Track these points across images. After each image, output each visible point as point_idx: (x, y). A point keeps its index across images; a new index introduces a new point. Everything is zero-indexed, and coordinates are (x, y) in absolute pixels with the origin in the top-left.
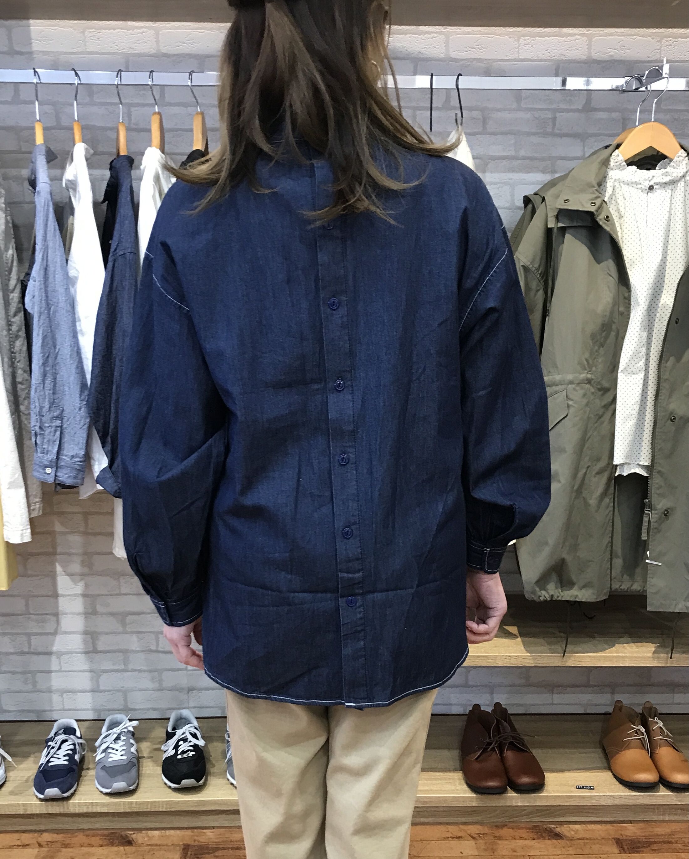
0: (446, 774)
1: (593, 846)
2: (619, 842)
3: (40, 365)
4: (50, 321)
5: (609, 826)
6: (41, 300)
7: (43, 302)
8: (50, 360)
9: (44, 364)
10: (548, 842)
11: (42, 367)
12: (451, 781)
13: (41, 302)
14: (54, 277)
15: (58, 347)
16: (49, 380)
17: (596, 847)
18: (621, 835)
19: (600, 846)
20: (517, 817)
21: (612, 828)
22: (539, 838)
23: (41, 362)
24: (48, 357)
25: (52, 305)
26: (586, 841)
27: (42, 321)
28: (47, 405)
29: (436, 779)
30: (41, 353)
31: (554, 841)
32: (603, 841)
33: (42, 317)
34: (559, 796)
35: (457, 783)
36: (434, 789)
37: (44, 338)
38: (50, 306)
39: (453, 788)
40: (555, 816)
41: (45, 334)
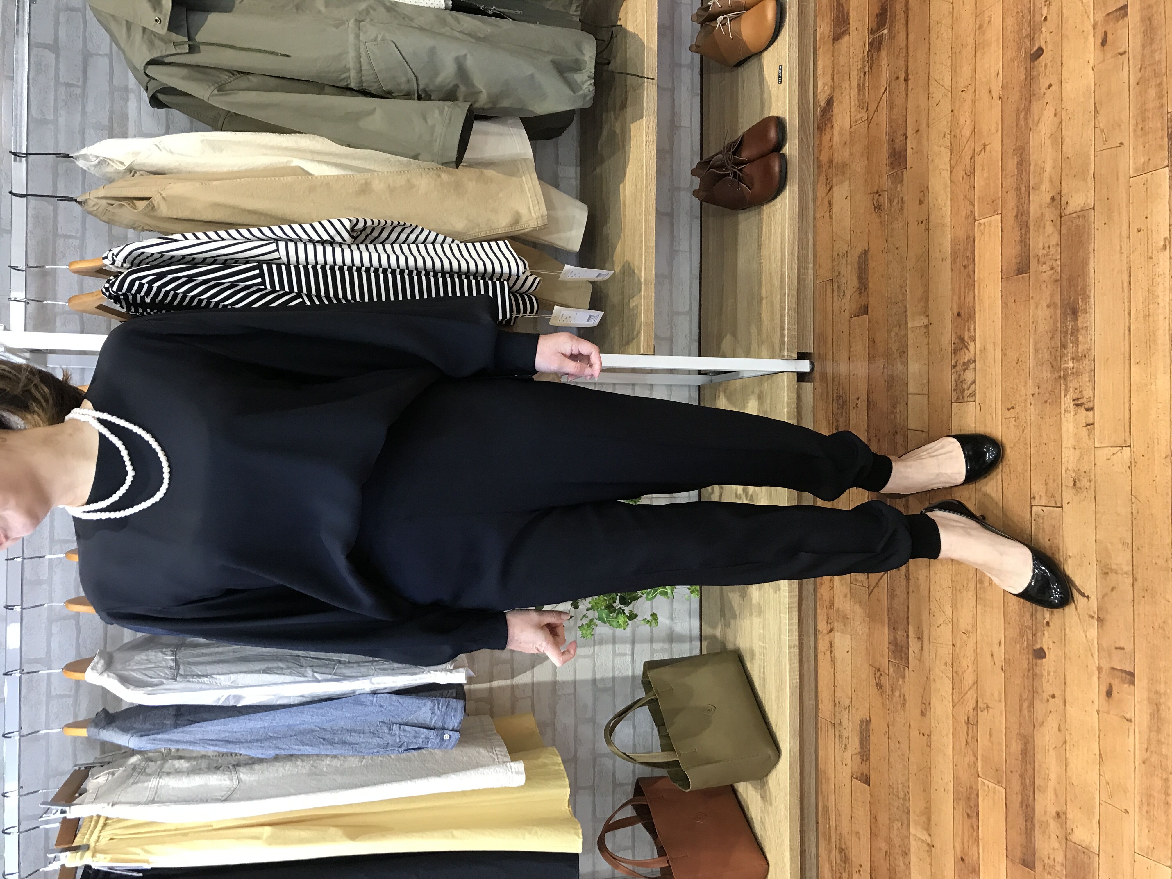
0: (764, 223)
1: (841, 64)
2: (837, 38)
3: (332, 747)
4: (284, 737)
5: (820, 52)
6: (261, 747)
7: (263, 745)
8: (327, 736)
9: (332, 743)
10: (836, 110)
11: (335, 745)
12: (772, 215)
13: (263, 747)
14: (236, 732)
15: (313, 727)
16: (349, 738)
17: (842, 60)
18: (829, 37)
19: (841, 56)
20: (809, 147)
21: (821, 49)
22: (832, 122)
23: (329, 747)
24: (324, 739)
25: (267, 734)
26: (835, 72)
27: (284, 746)
28: (377, 740)
29: (770, 232)
30: (319, 747)
31: (835, 104)
32: (835, 54)
33: (280, 746)
34: (789, 100)
35: (773, 208)
36: (780, 231)
37: (304, 744)
38: (268, 737)
39: (779, 211)
40: (808, 108)
41: (298, 742)
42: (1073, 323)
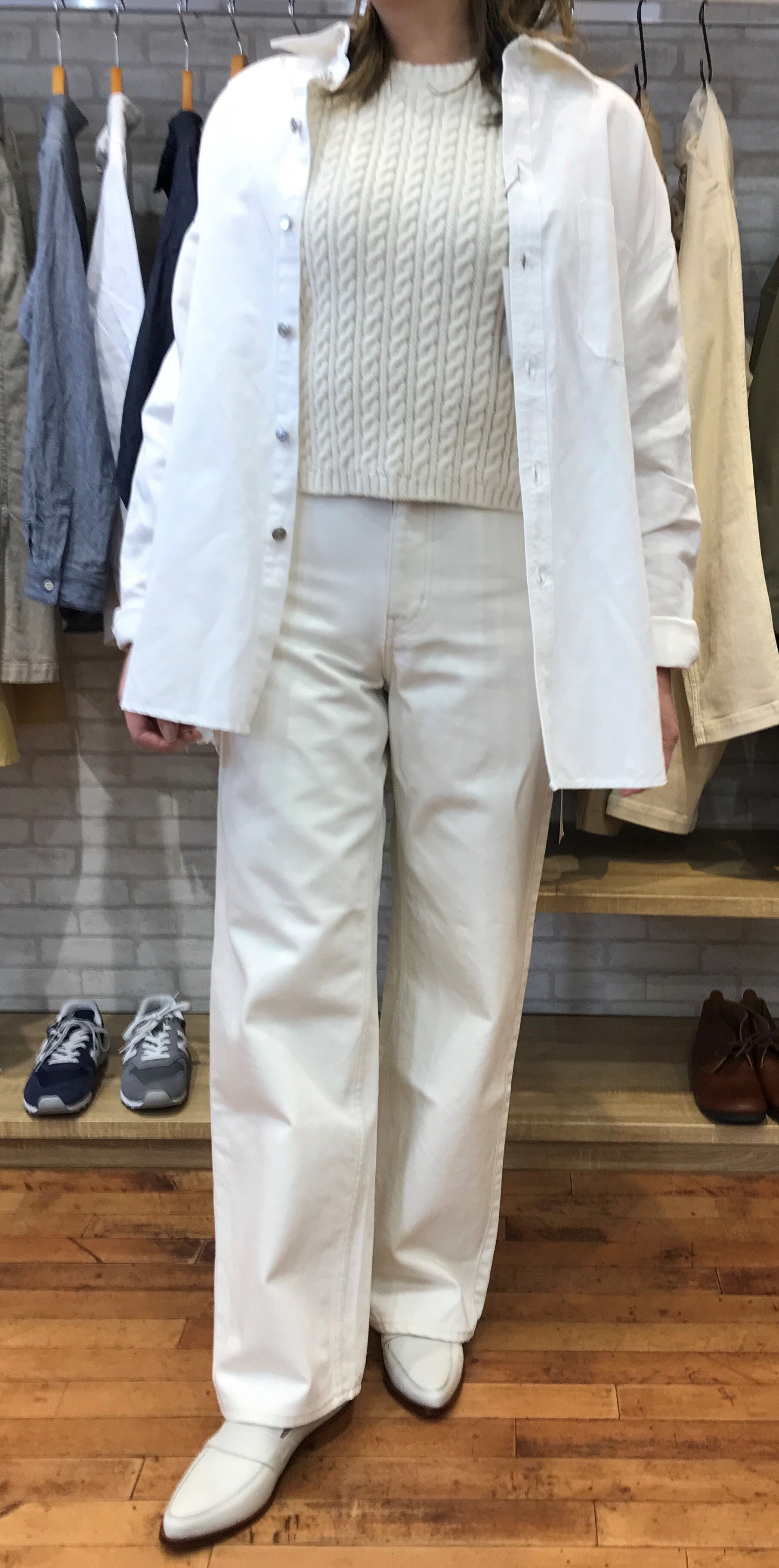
3: (39, 418)
6: (43, 317)
7: (46, 320)
11: (42, 423)
13: (41, 319)
14: (62, 281)
25: (61, 326)
28: (48, 483)
30: (40, 400)
37: (45, 378)
38: (57, 327)
41: (47, 371)
42: (420, 1516)
